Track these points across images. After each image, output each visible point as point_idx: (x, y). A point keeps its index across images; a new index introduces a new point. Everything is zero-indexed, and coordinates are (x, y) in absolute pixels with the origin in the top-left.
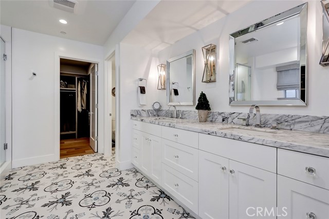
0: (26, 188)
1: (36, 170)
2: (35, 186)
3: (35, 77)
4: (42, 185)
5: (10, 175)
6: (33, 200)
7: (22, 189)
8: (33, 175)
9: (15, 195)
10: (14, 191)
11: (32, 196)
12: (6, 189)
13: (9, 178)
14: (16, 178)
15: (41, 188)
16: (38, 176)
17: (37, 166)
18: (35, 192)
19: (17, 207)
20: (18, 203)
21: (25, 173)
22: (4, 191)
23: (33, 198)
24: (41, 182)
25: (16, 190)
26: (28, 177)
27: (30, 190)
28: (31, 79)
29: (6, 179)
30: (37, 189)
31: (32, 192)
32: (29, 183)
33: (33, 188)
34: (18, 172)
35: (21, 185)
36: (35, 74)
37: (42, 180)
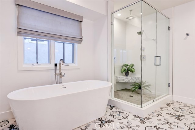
0: (174, 116)
1: (187, 108)
2: (180, 117)
3: (188, 36)
4: (185, 119)
5: (170, 104)
6: (174, 125)
7: (171, 115)
8: (182, 109)
9: (166, 116)
10: (167, 113)
11: (175, 122)
12: (164, 110)
13: (168, 105)
14: (172, 106)
15: (183, 121)
16: (186, 112)
17: (188, 105)
18: (178, 121)
19: (164, 123)
20: (165, 121)
21: (179, 106)
22: (163, 111)
23: (175, 124)
24: (185, 117)
25: (168, 114)
26: (179, 110)
27: (176, 118)
28: (185, 39)
29: (167, 105)
30: (180, 120)
31: (176, 120)
32: (178, 114)
33: (178, 118)
34: (175, 104)
35: (172, 112)
36: (188, 35)
37: (187, 116)
